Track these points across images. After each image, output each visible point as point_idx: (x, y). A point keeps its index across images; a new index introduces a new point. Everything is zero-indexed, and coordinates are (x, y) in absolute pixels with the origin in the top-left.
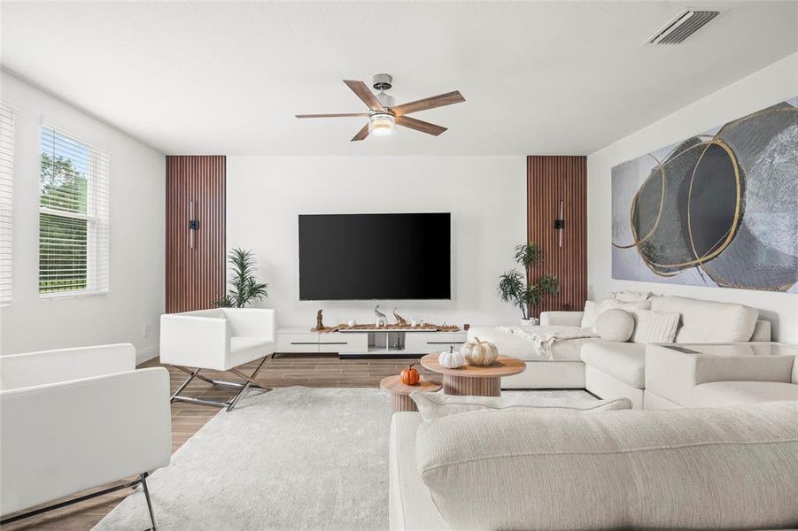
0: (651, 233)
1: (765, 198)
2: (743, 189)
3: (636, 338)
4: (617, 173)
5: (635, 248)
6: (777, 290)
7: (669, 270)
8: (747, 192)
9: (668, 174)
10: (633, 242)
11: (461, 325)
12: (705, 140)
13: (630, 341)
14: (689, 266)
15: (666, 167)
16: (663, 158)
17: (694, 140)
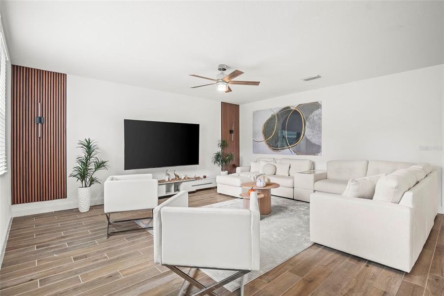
0: (271, 137)
1: (311, 128)
2: (305, 125)
3: (277, 173)
4: (256, 114)
5: (264, 142)
6: (314, 155)
7: (278, 150)
8: (306, 126)
9: (278, 117)
10: (263, 140)
11: (202, 176)
12: (292, 108)
13: (275, 174)
14: (286, 148)
15: (278, 115)
16: (276, 111)
17: (288, 107)
